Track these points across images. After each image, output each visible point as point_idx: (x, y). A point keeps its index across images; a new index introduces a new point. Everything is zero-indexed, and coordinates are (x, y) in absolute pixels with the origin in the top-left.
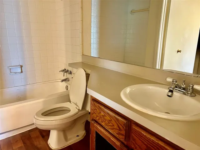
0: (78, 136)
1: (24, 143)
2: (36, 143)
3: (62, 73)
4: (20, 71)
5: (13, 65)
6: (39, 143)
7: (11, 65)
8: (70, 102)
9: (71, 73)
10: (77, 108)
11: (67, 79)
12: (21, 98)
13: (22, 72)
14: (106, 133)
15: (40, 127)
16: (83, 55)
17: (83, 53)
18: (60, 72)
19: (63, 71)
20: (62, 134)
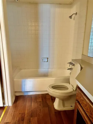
0: (72, 106)
1: (42, 100)
2: (48, 102)
3: (69, 64)
4: (47, 61)
5: (44, 57)
6: (49, 102)
7: (43, 57)
8: (70, 84)
9: (74, 65)
10: (73, 88)
11: (71, 68)
12: (45, 75)
13: (48, 61)
14: (83, 112)
15: (50, 94)
16: (83, 54)
17: (83, 53)
18: (68, 63)
19: (70, 63)
20: (61, 101)
